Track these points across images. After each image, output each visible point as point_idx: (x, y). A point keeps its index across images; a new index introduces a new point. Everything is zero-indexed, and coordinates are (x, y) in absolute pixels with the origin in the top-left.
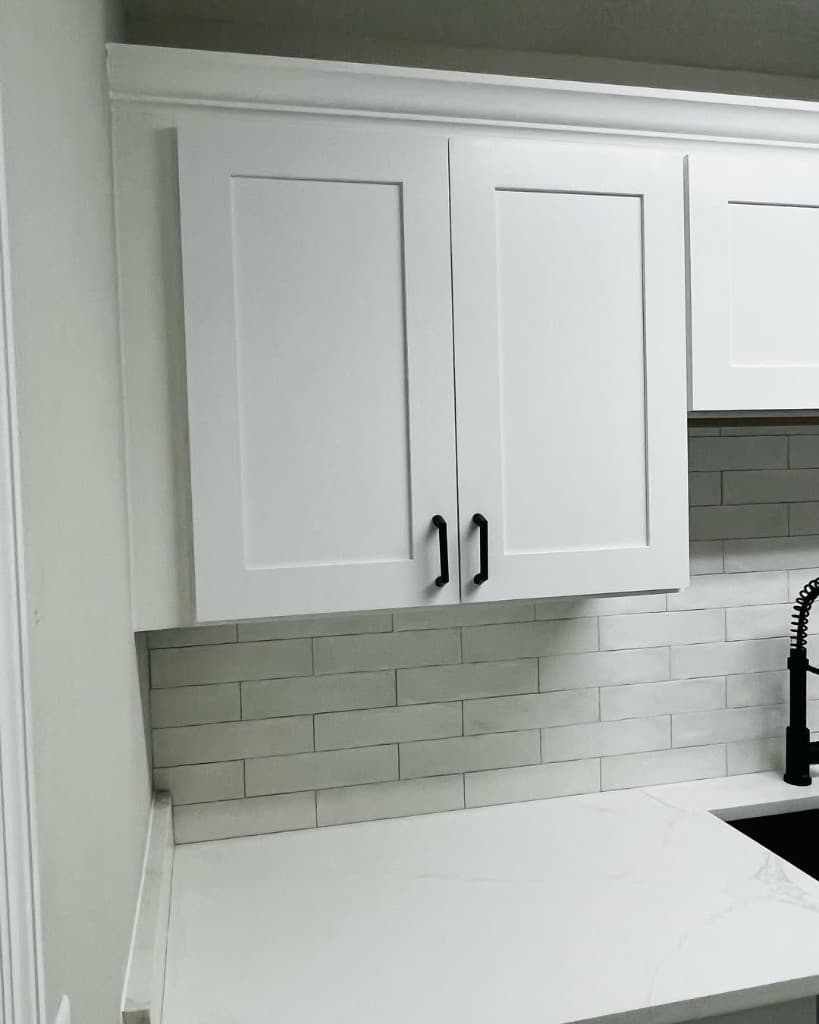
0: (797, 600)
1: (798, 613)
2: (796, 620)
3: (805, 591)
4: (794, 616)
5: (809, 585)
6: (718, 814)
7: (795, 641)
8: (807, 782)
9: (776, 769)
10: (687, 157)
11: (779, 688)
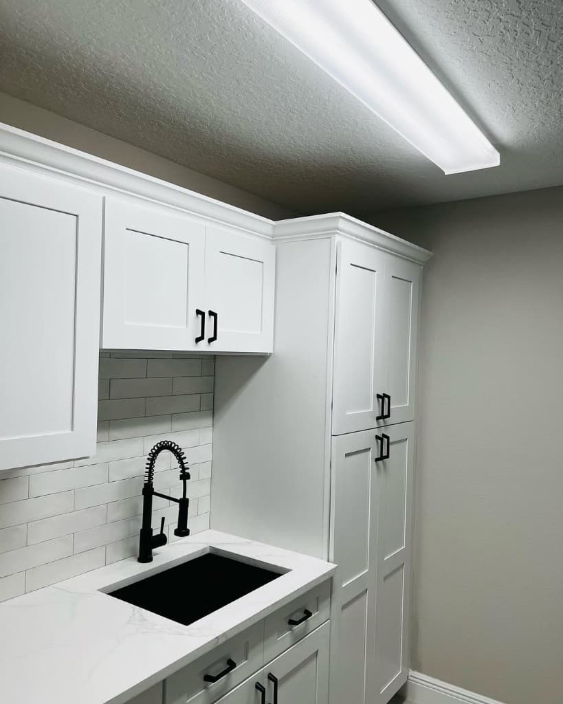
0: (149, 454)
1: (149, 462)
2: (148, 466)
3: (154, 449)
4: (147, 464)
5: (157, 446)
6: (102, 590)
7: (147, 478)
8: (150, 560)
9: (134, 555)
10: (104, 198)
11: (137, 506)
